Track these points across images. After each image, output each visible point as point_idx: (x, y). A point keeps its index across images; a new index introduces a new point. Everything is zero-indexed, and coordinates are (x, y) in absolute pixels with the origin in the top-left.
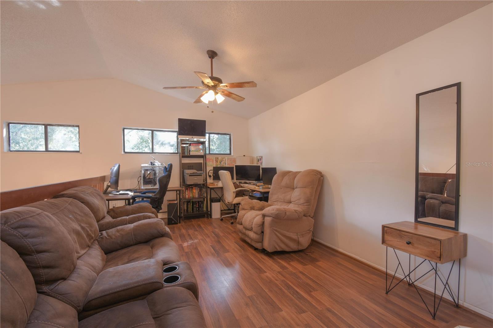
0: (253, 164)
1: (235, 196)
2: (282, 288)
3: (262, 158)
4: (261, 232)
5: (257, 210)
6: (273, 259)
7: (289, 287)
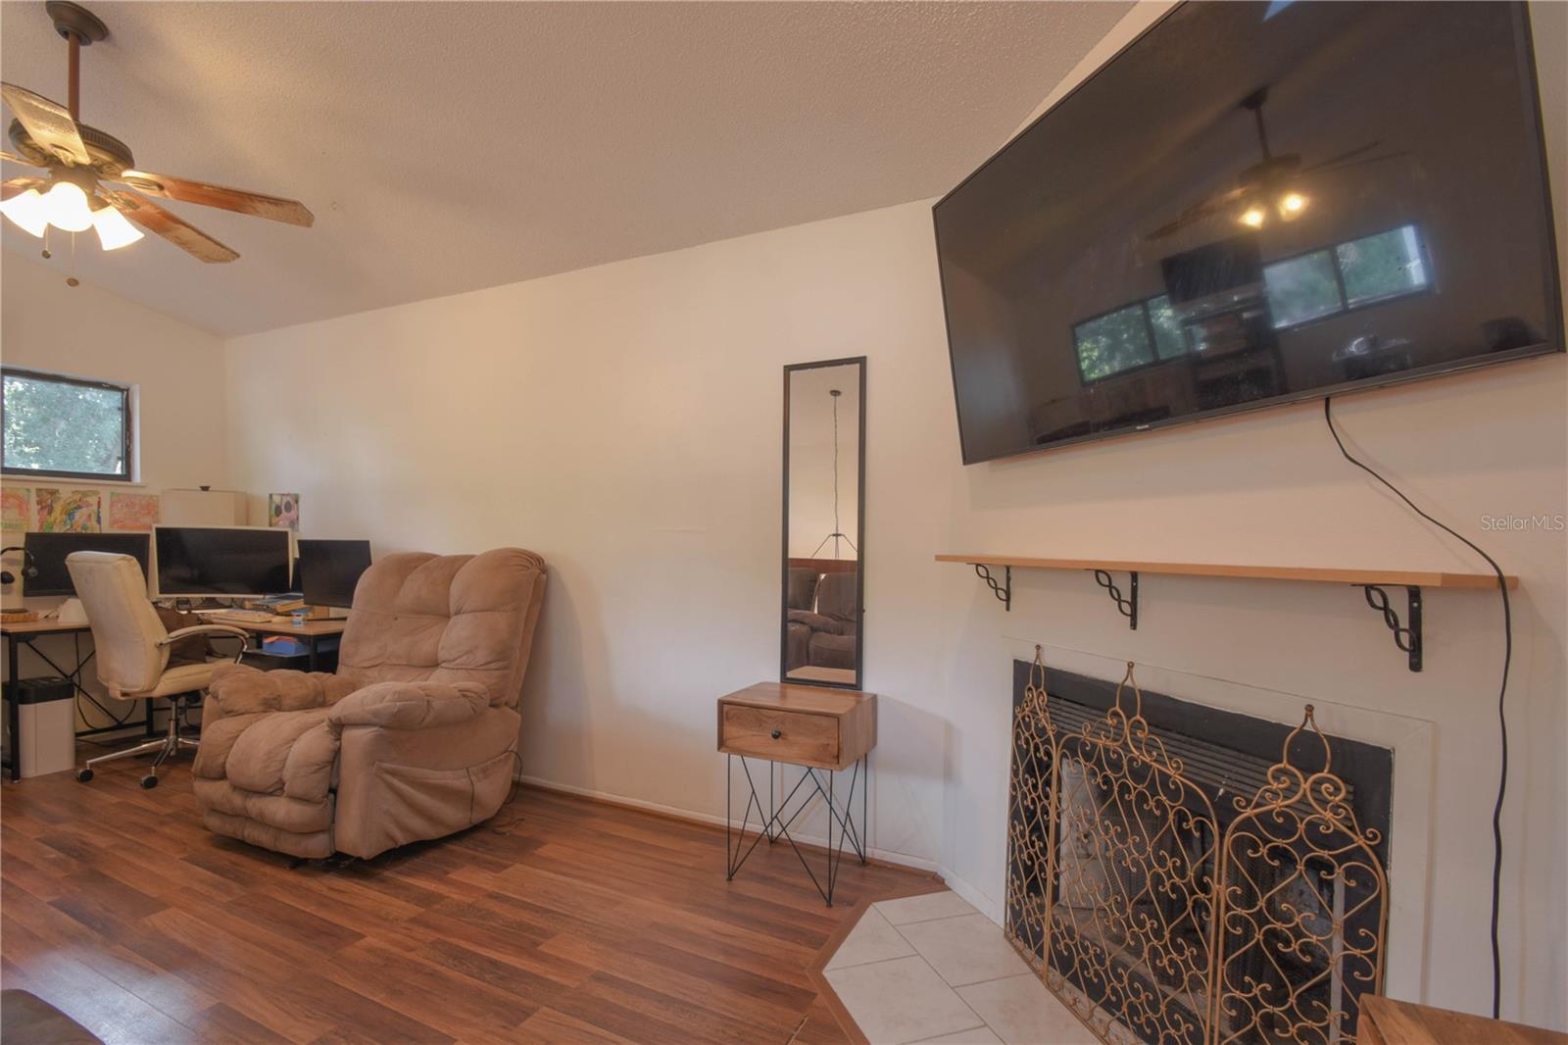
0: (247, 525)
1: (164, 662)
2: (439, 968)
3: (297, 502)
4: (327, 788)
5: (292, 709)
6: (382, 881)
7: (459, 957)
